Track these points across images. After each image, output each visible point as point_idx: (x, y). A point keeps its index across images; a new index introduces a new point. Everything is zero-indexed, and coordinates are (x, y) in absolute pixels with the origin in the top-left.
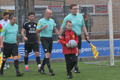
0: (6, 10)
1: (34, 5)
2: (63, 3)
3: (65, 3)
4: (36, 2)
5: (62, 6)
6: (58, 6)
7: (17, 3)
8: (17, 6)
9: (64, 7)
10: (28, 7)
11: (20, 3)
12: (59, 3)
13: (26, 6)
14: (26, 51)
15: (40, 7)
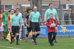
0: (25, 7)
1: (41, 4)
2: (59, 3)
3: (60, 3)
4: (43, 2)
5: (58, 4)
6: (56, 5)
7: (31, 3)
8: (32, 4)
9: (59, 5)
10: (38, 5)
11: (33, 3)
12: (56, 3)
13: (37, 5)
14: (28, 31)
15: (45, 5)
